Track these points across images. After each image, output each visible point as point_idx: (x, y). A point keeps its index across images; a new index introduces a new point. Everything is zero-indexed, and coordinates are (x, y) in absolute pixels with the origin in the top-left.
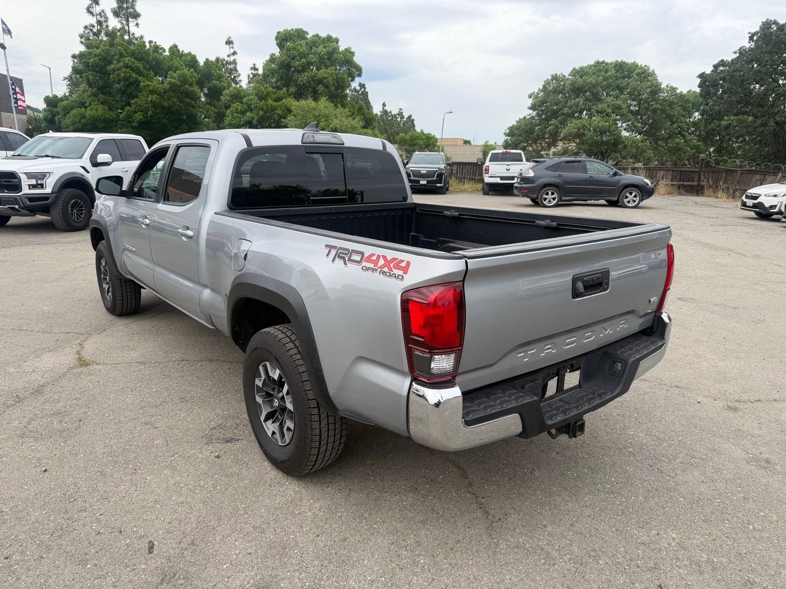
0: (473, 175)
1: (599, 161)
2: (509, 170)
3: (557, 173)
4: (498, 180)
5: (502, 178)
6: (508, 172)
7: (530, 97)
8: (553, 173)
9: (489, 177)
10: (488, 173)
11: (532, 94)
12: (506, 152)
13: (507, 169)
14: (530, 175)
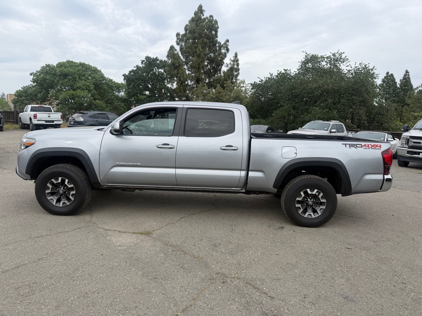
0: (8, 118)
1: (111, 113)
2: (50, 117)
3: (95, 119)
4: (44, 123)
5: (46, 121)
6: (49, 118)
7: (31, 74)
8: (93, 119)
9: (38, 120)
10: (36, 118)
11: (32, 73)
12: (41, 106)
13: (48, 116)
14: (81, 120)
